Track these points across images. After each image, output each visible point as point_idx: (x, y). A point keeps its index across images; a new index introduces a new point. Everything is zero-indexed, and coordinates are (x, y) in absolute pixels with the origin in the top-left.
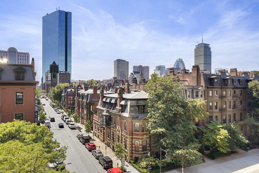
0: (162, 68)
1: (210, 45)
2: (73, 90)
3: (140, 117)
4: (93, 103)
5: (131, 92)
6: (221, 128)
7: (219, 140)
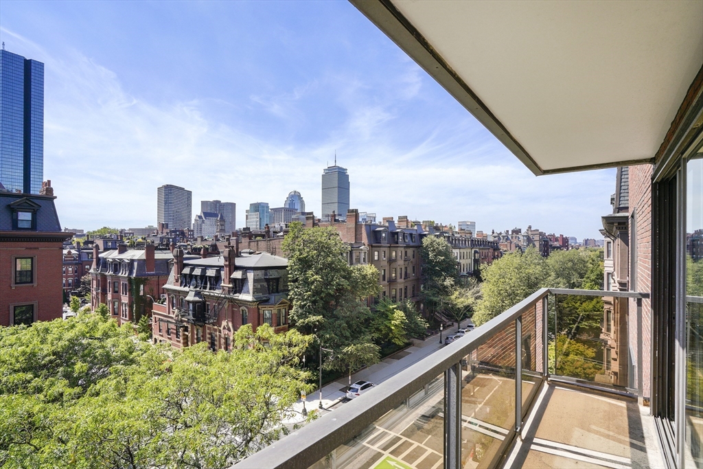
0: (263, 207)
1: (348, 171)
2: (73, 252)
3: (273, 299)
4: (146, 279)
5: (242, 254)
6: (395, 308)
7: (393, 328)
